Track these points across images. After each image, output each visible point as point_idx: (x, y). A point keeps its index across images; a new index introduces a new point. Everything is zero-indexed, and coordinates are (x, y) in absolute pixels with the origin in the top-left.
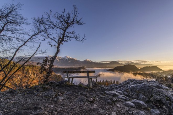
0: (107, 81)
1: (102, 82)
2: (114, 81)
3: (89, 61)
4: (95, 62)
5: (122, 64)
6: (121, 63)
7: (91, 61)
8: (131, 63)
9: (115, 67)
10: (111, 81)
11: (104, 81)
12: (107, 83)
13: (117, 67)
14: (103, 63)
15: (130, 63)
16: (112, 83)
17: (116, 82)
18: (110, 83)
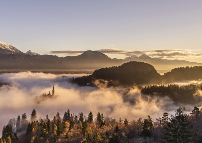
0: (67, 116)
1: (51, 119)
2: (91, 116)
3: (6, 50)
4: (29, 52)
5: (115, 60)
6: (112, 58)
7: (14, 48)
8: (141, 58)
9: (95, 71)
10: (82, 114)
11: (58, 115)
12: (68, 124)
13: (102, 69)
14: (56, 57)
15: (137, 58)
16: (84, 120)
17: (95, 118)
18: (79, 121)
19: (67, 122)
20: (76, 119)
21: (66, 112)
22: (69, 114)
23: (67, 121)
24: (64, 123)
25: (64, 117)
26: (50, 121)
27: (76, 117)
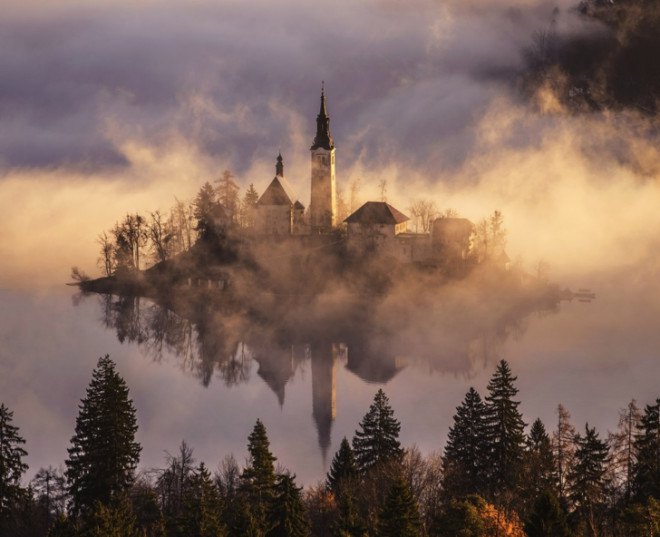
0: (489, 445)
11: (383, 426)
12: (504, 527)
18: (626, 500)
19: (491, 510)
20: (596, 476)
21: (472, 396)
22: (507, 412)
23: (492, 500)
24: (463, 513)
25: (452, 453)
26: (295, 492)
27: (593, 448)
